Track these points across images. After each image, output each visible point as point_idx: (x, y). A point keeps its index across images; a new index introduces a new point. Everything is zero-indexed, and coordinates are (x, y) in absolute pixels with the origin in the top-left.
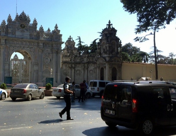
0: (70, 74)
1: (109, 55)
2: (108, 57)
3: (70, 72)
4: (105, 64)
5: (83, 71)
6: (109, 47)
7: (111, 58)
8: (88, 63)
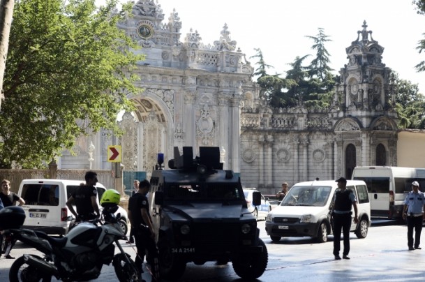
0: (261, 160)
1: (368, 113)
2: (367, 117)
3: (261, 157)
4: (358, 135)
5: (296, 153)
6: (369, 91)
7: (373, 119)
8: (310, 130)
